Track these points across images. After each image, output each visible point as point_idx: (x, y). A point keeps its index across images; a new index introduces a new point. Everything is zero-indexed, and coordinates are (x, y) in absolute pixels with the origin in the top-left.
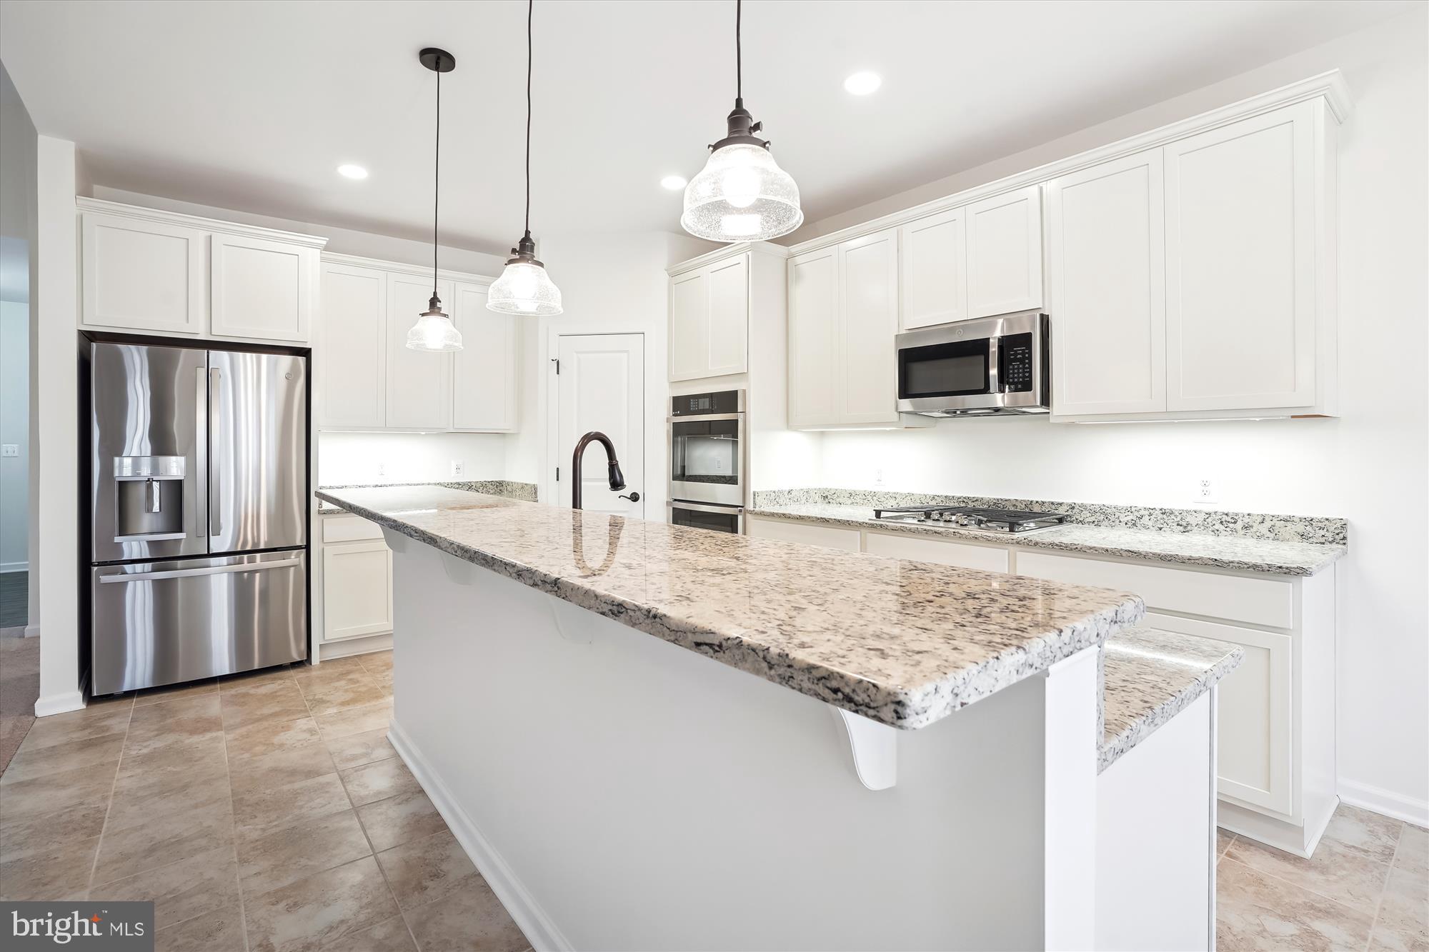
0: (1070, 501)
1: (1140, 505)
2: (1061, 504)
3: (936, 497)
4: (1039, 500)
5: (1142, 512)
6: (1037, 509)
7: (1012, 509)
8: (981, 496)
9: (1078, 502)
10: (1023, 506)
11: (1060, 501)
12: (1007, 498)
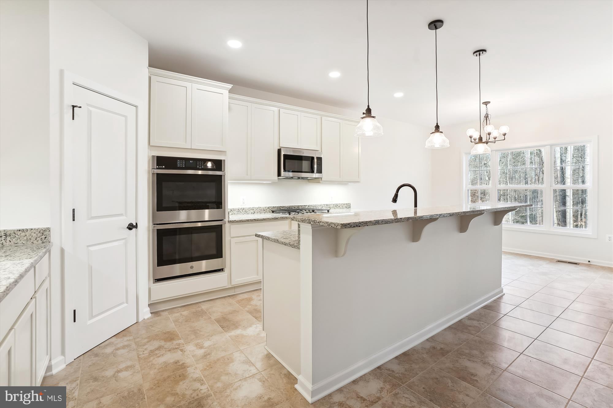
0: (308, 205)
1: (323, 204)
2: (306, 206)
3: (270, 208)
4: (301, 205)
5: (323, 206)
6: (300, 208)
7: (294, 208)
8: (285, 206)
9: (310, 204)
10: (297, 207)
11: (306, 205)
12: (292, 205)
